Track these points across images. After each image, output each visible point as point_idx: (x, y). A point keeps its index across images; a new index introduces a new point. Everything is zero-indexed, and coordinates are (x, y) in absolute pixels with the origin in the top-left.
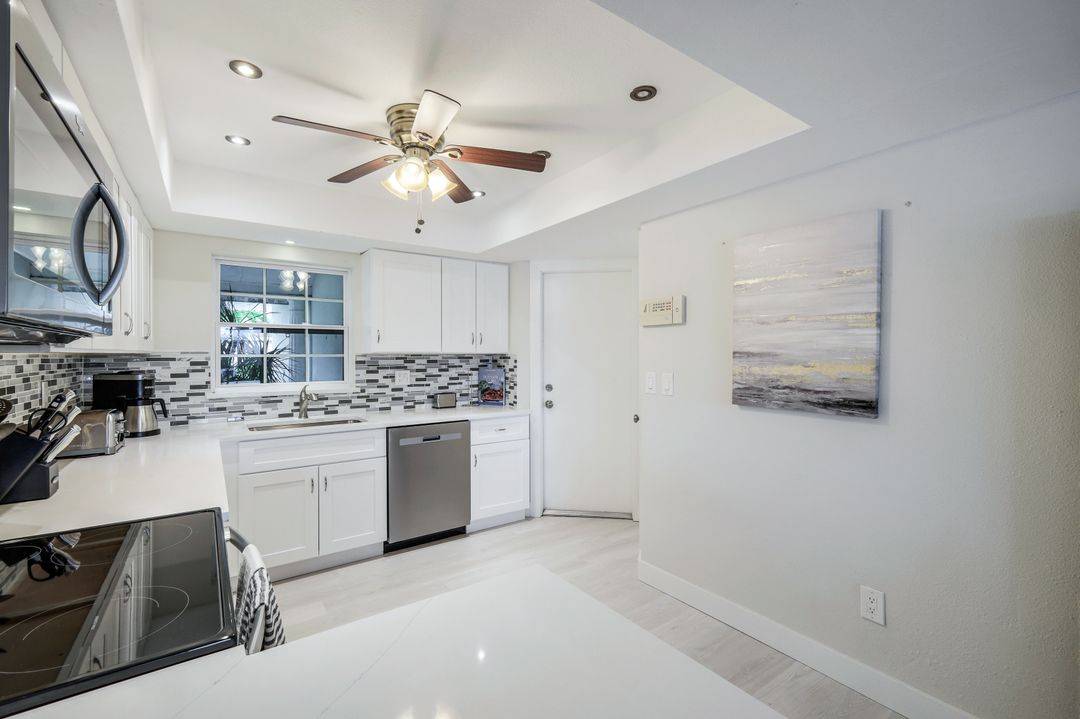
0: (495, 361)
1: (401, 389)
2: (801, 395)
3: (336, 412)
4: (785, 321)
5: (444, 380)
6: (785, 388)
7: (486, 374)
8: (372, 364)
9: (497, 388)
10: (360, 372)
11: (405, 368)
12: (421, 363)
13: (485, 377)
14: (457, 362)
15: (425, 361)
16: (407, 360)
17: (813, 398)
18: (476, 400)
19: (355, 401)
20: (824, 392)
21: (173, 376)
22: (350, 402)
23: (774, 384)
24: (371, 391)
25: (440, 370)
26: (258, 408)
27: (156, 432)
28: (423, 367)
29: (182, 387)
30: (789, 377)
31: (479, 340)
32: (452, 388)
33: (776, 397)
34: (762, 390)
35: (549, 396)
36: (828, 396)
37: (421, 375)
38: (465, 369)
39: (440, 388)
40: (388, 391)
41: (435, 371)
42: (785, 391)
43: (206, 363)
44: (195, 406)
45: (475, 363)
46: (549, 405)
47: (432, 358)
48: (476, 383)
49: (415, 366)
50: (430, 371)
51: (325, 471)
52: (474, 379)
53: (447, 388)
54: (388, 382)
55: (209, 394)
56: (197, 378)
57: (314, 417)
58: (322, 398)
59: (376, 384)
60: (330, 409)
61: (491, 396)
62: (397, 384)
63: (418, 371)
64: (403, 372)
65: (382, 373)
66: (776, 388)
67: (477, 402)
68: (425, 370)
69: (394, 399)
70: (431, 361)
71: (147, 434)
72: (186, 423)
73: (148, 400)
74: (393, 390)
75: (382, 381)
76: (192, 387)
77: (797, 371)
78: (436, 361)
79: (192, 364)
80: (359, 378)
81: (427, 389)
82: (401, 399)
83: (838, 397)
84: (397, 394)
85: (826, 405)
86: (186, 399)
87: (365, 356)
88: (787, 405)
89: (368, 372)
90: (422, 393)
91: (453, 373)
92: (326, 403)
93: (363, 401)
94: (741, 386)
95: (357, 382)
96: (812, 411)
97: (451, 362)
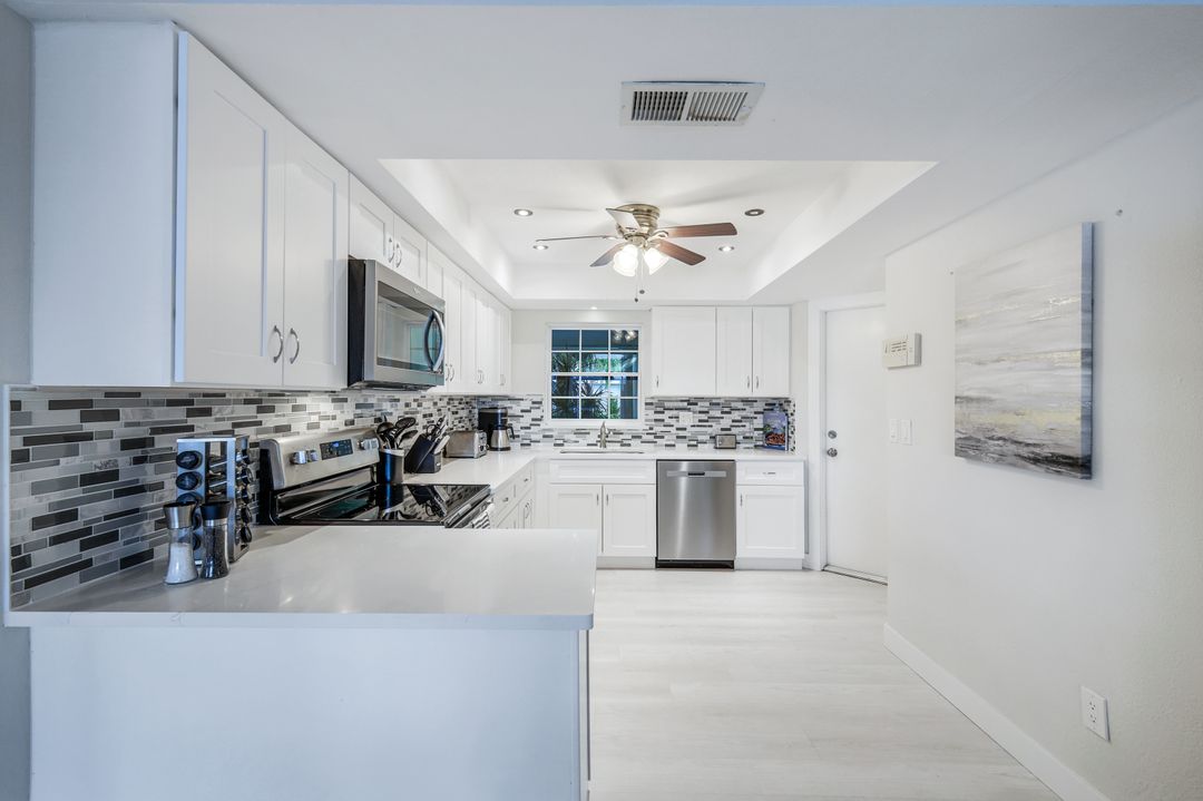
0: (778, 406)
1: (685, 429)
2: (1013, 448)
3: (629, 445)
4: (998, 361)
5: (726, 422)
6: (1000, 439)
7: (770, 417)
8: (660, 406)
9: (780, 433)
10: (648, 412)
11: (689, 410)
12: (703, 405)
13: (769, 421)
14: (740, 405)
15: (707, 404)
16: (692, 402)
17: (1024, 451)
18: (761, 443)
19: (645, 437)
20: (1035, 445)
21: (522, 411)
22: (640, 437)
23: (990, 434)
24: (658, 429)
25: (722, 413)
26: (574, 438)
27: (508, 449)
28: (706, 409)
29: (527, 420)
30: (1003, 426)
31: (755, 385)
32: (734, 431)
33: (992, 449)
34: (979, 441)
35: (832, 444)
36: (1037, 450)
37: (704, 417)
38: (749, 412)
39: (722, 429)
40: (673, 430)
41: (718, 414)
42: (1000, 442)
43: (541, 403)
44: (535, 433)
45: (760, 407)
46: (833, 453)
47: (714, 401)
48: (762, 427)
49: (697, 408)
50: (712, 413)
51: (608, 490)
52: (759, 422)
53: (729, 430)
54: (673, 421)
55: (543, 425)
56: (536, 414)
57: (610, 447)
58: (617, 433)
59: (662, 424)
60: (625, 442)
61: (775, 440)
62: (680, 425)
63: (700, 412)
64: (686, 413)
65: (668, 413)
66: (991, 438)
67: (763, 446)
68: (707, 412)
69: (678, 437)
70: (714, 403)
71: (503, 449)
72: (529, 445)
73: (504, 427)
74: (678, 429)
75: (667, 421)
76: (533, 420)
77: (1010, 420)
78: (718, 404)
79: (534, 403)
80: (649, 417)
81: (709, 430)
82: (685, 437)
83: (1046, 452)
84: (681, 433)
85: (1036, 460)
86: (529, 428)
87: (652, 398)
88: (1001, 459)
89: (656, 412)
90: (704, 434)
91: (736, 415)
92: (621, 437)
93: (651, 438)
94: (962, 436)
95: (646, 420)
96: (1024, 467)
97: (733, 405)
